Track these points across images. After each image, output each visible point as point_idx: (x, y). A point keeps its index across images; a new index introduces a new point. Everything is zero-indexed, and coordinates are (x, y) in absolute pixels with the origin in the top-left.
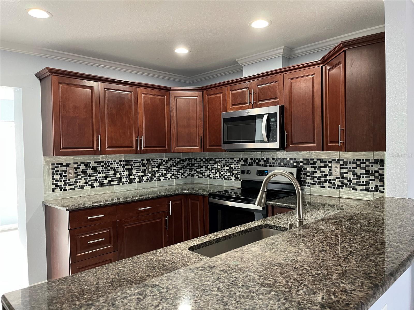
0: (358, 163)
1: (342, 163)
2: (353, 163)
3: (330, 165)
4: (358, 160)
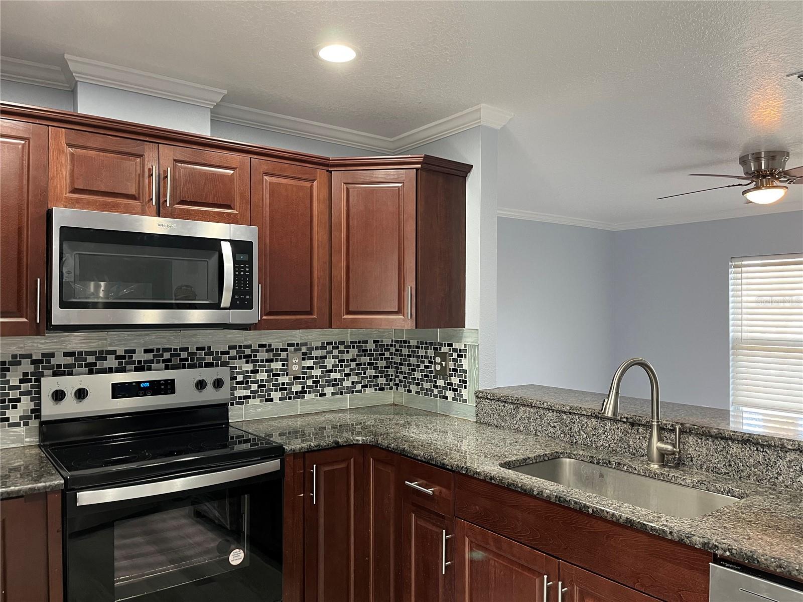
0: (329, 348)
1: (304, 349)
2: (322, 348)
3: (284, 355)
4: (329, 343)
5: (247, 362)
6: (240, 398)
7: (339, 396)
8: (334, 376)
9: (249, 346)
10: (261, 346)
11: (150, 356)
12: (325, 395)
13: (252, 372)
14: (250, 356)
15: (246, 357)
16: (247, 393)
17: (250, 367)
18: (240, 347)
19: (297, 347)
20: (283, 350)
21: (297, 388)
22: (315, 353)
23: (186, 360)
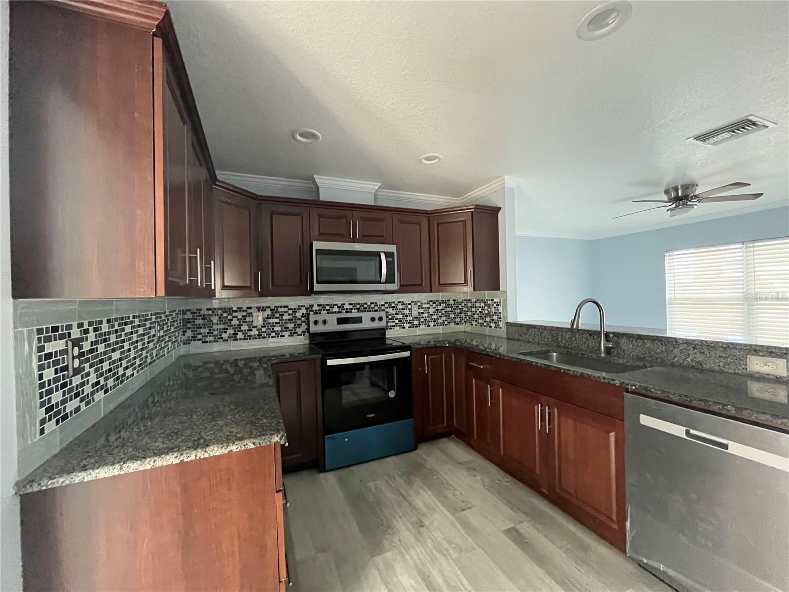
0: (431, 303)
1: (419, 304)
2: (428, 303)
3: (409, 306)
4: (431, 301)
5: (393, 310)
6: (390, 326)
7: (436, 327)
8: (433, 317)
9: (394, 302)
10: (399, 302)
11: (351, 307)
12: (429, 326)
13: (396, 314)
14: (394, 307)
15: (392, 307)
16: (394, 324)
17: (394, 312)
18: (390, 303)
19: (416, 303)
20: (409, 304)
21: (416, 322)
22: (424, 306)
23: (366, 308)
